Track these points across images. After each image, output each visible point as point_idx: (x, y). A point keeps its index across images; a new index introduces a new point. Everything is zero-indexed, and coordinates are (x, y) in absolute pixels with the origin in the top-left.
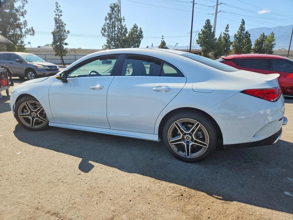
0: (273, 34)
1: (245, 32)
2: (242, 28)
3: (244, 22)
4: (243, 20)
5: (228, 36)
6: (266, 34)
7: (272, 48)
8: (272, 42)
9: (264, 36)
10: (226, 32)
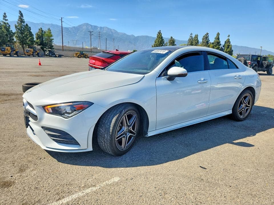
0: (49, 30)
1: (25, 24)
2: (21, 20)
3: (22, 14)
4: (20, 12)
5: (8, 25)
6: (44, 29)
7: (52, 42)
8: (50, 37)
9: (42, 31)
10: (4, 21)
